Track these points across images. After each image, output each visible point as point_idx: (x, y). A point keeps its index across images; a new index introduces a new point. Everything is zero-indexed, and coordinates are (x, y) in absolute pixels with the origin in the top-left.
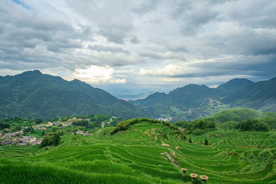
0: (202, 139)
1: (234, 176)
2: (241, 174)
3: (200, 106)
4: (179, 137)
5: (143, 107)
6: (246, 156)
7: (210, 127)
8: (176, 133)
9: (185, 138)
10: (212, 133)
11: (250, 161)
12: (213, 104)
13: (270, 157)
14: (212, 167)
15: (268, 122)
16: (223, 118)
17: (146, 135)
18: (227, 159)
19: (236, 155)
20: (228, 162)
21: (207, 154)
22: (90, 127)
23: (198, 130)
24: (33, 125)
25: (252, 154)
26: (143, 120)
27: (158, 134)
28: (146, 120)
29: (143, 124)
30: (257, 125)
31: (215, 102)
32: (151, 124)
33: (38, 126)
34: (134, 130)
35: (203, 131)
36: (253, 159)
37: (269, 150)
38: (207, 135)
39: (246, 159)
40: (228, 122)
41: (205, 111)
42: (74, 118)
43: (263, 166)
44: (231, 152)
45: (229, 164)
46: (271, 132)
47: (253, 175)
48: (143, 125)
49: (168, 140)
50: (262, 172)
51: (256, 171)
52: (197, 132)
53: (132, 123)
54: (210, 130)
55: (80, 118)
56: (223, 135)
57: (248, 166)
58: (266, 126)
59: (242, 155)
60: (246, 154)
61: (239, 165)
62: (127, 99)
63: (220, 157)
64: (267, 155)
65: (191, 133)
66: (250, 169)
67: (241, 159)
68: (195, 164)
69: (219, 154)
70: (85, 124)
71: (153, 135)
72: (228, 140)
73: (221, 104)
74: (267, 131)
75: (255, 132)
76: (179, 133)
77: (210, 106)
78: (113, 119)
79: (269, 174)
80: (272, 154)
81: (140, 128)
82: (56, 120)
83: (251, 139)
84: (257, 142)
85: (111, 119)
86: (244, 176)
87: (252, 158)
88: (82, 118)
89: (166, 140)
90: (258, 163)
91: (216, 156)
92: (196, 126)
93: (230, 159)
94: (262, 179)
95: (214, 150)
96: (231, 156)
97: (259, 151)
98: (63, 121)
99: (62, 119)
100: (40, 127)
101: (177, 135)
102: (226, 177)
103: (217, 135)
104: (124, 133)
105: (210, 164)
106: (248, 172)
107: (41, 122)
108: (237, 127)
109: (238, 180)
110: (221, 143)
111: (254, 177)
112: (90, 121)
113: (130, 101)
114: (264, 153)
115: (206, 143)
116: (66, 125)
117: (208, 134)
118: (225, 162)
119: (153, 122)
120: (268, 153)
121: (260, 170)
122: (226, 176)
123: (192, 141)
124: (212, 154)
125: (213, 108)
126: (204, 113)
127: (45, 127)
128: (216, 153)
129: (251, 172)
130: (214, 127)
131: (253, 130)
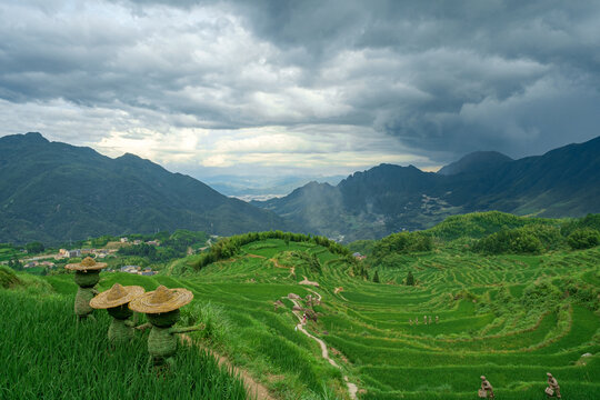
0: (401, 273)
1: (460, 345)
2: (480, 338)
3: (404, 211)
4: (350, 268)
5: (282, 216)
6: (493, 298)
7: (420, 248)
8: (343, 261)
9: (364, 273)
10: (425, 260)
11: (503, 309)
12: (430, 206)
13: (550, 296)
14: (408, 326)
15: (541, 236)
16: (449, 231)
17: (272, 265)
18: (450, 308)
19: (471, 297)
20: (452, 314)
21: (406, 302)
22: (159, 259)
23: (396, 256)
24: (22, 257)
25: (507, 293)
26: (271, 237)
27: (299, 262)
28: (277, 236)
29: (270, 243)
30: (518, 242)
31: (434, 202)
32: (287, 243)
33: (35, 258)
34: (247, 257)
35: (405, 258)
36: (510, 304)
37: (549, 280)
38: (414, 266)
39: (492, 305)
40: (459, 240)
41: (413, 221)
42: (122, 240)
43: (535, 318)
44: (459, 293)
45: (453, 319)
46: (547, 255)
47: (508, 339)
48: (270, 245)
49: (321, 275)
50: (531, 330)
51: (518, 330)
52: (391, 260)
53: (244, 243)
54: (421, 256)
55: (137, 238)
56: (447, 265)
57: (499, 320)
58: (537, 244)
59: (485, 298)
60: (493, 295)
61: (476, 321)
62: (247, 198)
63: (433, 305)
64: (544, 292)
65: (379, 263)
66: (503, 326)
67: (483, 305)
68: (368, 322)
69: (434, 301)
70: (147, 251)
71: (287, 265)
72: (456, 273)
73: (445, 206)
74: (539, 253)
75: (513, 257)
76: (350, 261)
77: (424, 210)
78: (213, 240)
79: (551, 333)
80: (556, 289)
81: (262, 252)
82: (80, 245)
83: (507, 270)
84: (518, 276)
85: (209, 242)
86: (489, 343)
87: (506, 301)
88: (141, 238)
89: (316, 275)
90: (522, 312)
91: (427, 304)
92: (391, 248)
93: (456, 307)
94: (532, 347)
95: (424, 293)
96: (459, 301)
97: (525, 287)
98: (96, 246)
99: (94, 242)
100: (39, 261)
101: (345, 265)
102: (438, 348)
103: (434, 264)
104: (224, 265)
105: (407, 320)
106: (498, 334)
107: (43, 250)
108: (476, 249)
109: (469, 353)
110: (442, 280)
111: (511, 345)
112: (161, 245)
113: (253, 201)
114: (537, 287)
115: (411, 281)
116: (102, 255)
117: (416, 264)
118: (444, 316)
119: (292, 239)
120: (545, 287)
121: (528, 328)
122: (439, 344)
123: (381, 279)
124: (416, 302)
125: (430, 214)
126: (411, 224)
127: (52, 259)
128: (426, 299)
129: (504, 333)
130: (428, 249)
131: (509, 253)
